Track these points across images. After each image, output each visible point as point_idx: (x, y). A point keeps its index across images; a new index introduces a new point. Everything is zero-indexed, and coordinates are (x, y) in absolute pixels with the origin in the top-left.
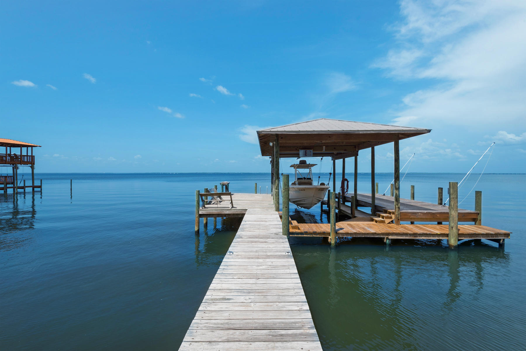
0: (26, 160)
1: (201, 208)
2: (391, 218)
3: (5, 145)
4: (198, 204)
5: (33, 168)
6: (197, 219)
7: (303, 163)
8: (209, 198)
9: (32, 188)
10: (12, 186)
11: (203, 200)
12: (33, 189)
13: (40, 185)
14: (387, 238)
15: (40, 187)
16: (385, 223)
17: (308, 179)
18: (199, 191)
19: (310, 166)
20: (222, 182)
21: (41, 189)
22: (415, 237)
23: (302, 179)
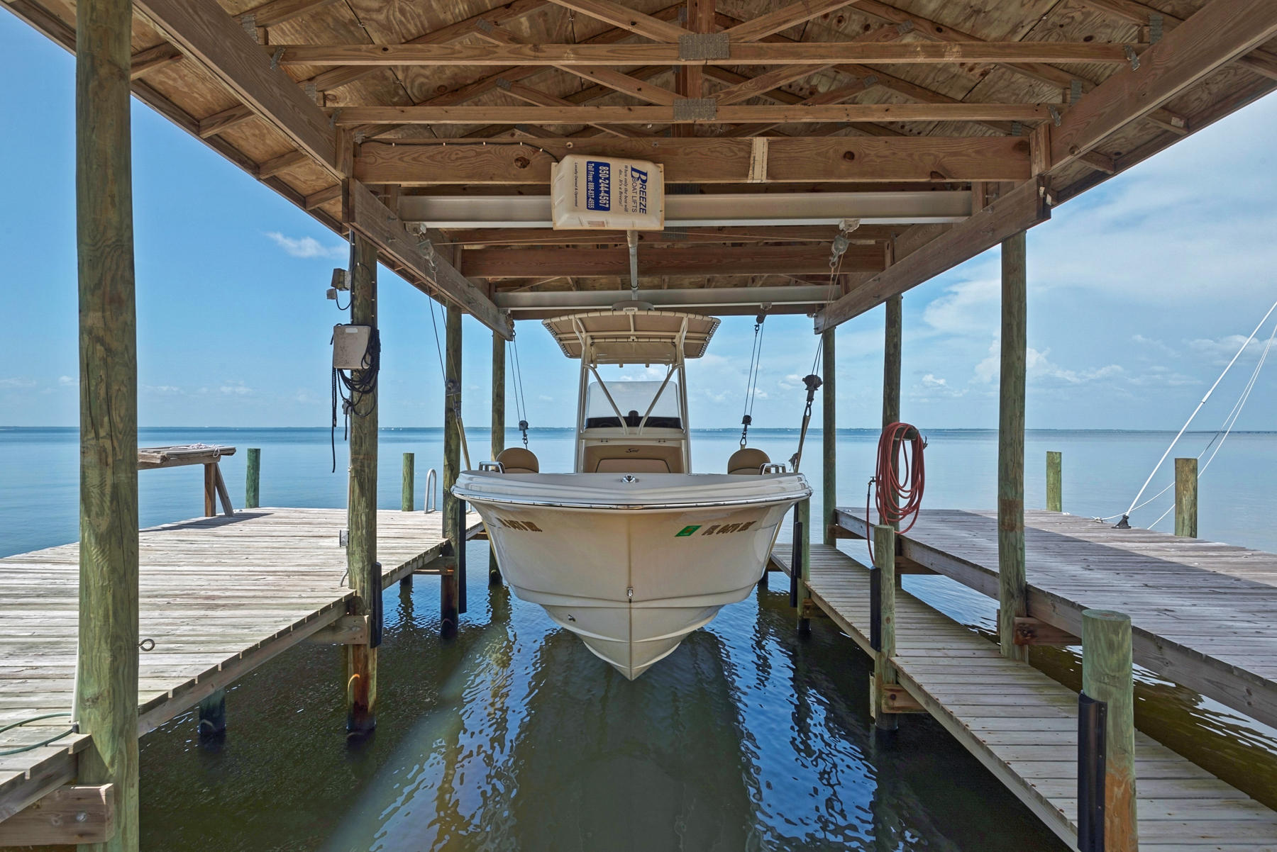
23: (620, 425)
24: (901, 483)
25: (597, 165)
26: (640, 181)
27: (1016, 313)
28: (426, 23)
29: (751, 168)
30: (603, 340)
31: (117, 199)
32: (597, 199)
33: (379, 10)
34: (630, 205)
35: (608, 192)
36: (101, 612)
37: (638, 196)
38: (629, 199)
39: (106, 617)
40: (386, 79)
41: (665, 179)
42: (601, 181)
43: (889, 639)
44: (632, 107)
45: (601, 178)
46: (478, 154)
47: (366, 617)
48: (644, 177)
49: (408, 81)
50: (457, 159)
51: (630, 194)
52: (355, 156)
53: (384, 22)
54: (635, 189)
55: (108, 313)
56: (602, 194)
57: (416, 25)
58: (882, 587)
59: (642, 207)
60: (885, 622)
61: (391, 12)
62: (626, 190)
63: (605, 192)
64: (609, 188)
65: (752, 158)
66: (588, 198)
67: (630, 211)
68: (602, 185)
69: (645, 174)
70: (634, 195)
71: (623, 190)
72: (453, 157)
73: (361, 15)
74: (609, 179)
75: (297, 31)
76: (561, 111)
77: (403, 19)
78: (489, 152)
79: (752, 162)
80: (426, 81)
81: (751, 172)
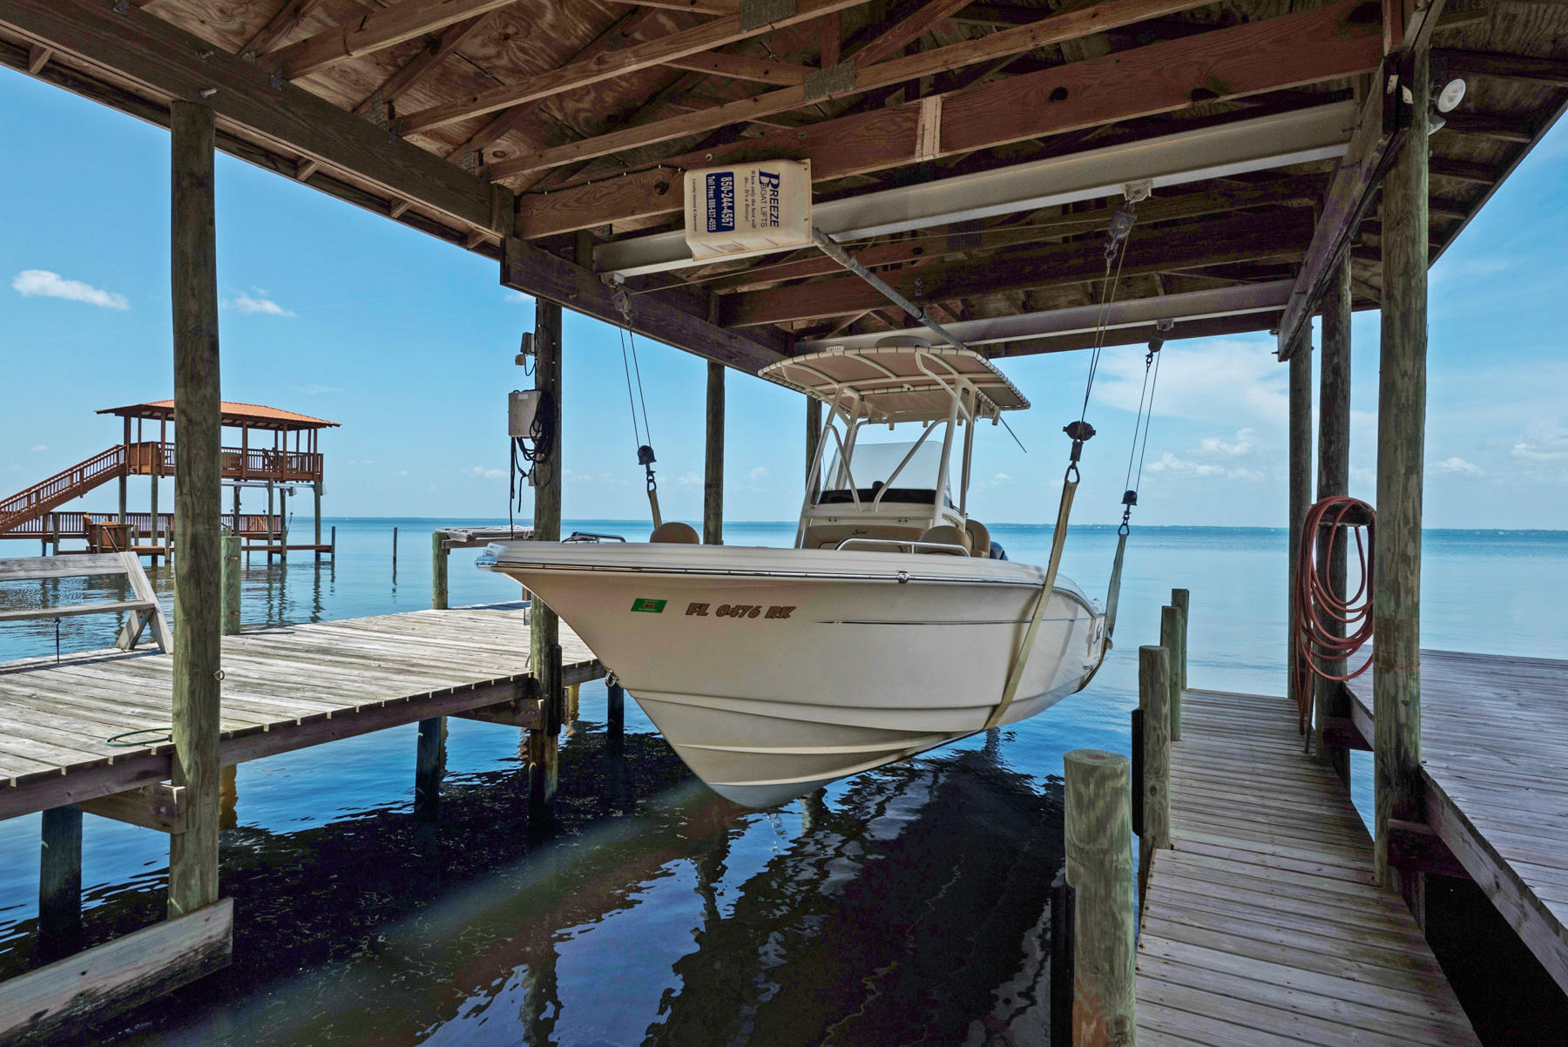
5: (318, 491)
12: (318, 557)
13: (330, 544)
15: (331, 549)
21: (333, 557)
23: (851, 500)
24: (1349, 597)
25: (719, 176)
26: (770, 187)
27: (1399, 299)
28: (555, 56)
29: (919, 141)
30: (871, 392)
31: (196, 292)
32: (718, 219)
33: (499, 55)
34: (759, 218)
35: (732, 208)
36: (183, 641)
37: (768, 205)
38: (758, 213)
39: (186, 646)
40: (545, 122)
41: (812, 178)
42: (723, 195)
43: (1154, 821)
44: (758, 97)
45: (723, 192)
46: (620, 187)
47: (540, 701)
48: (775, 181)
49: (570, 119)
50: (600, 197)
51: (758, 205)
52: (515, 212)
53: (510, 65)
54: (764, 198)
55: (189, 389)
56: (725, 212)
57: (544, 60)
58: (1146, 740)
59: (774, 219)
60: (1149, 794)
61: (511, 54)
62: (753, 201)
63: (729, 208)
64: (733, 202)
65: (920, 128)
66: (709, 219)
67: (758, 226)
68: (725, 200)
69: (777, 177)
70: (764, 205)
71: (750, 203)
72: (598, 195)
73: (484, 65)
74: (732, 191)
75: (431, 97)
76: (684, 121)
77: (527, 57)
78: (630, 183)
79: (920, 133)
80: (589, 114)
81: (918, 147)
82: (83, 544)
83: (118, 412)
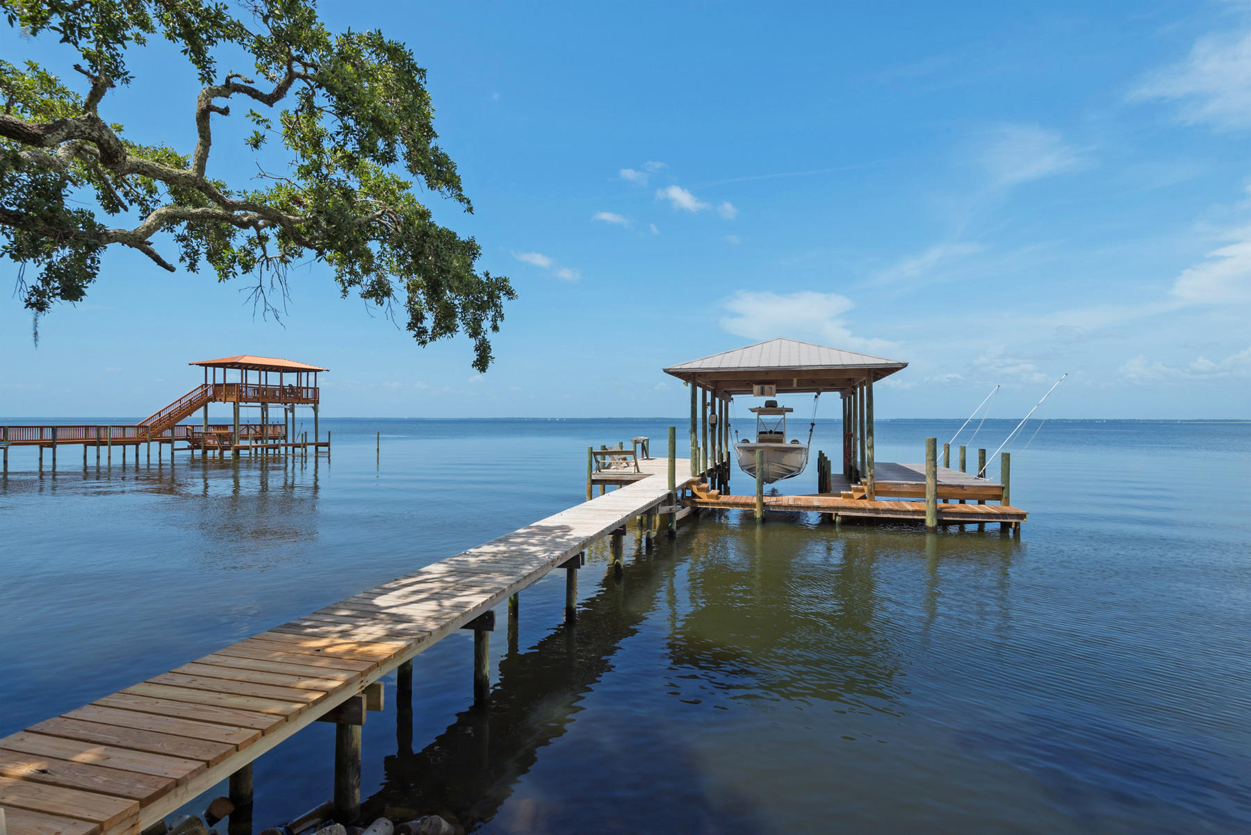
0: (304, 396)
1: (594, 472)
2: (863, 490)
3: (257, 367)
4: (591, 465)
5: (315, 409)
6: (589, 486)
7: (771, 405)
8: (608, 460)
9: (314, 446)
10: (283, 442)
11: (597, 461)
12: (317, 449)
13: (327, 441)
14: (836, 514)
15: (327, 445)
16: (853, 498)
17: (776, 433)
18: (592, 448)
19: (782, 411)
20: (634, 439)
21: (329, 449)
22: (876, 513)
82: (186, 444)
83: (201, 365)
